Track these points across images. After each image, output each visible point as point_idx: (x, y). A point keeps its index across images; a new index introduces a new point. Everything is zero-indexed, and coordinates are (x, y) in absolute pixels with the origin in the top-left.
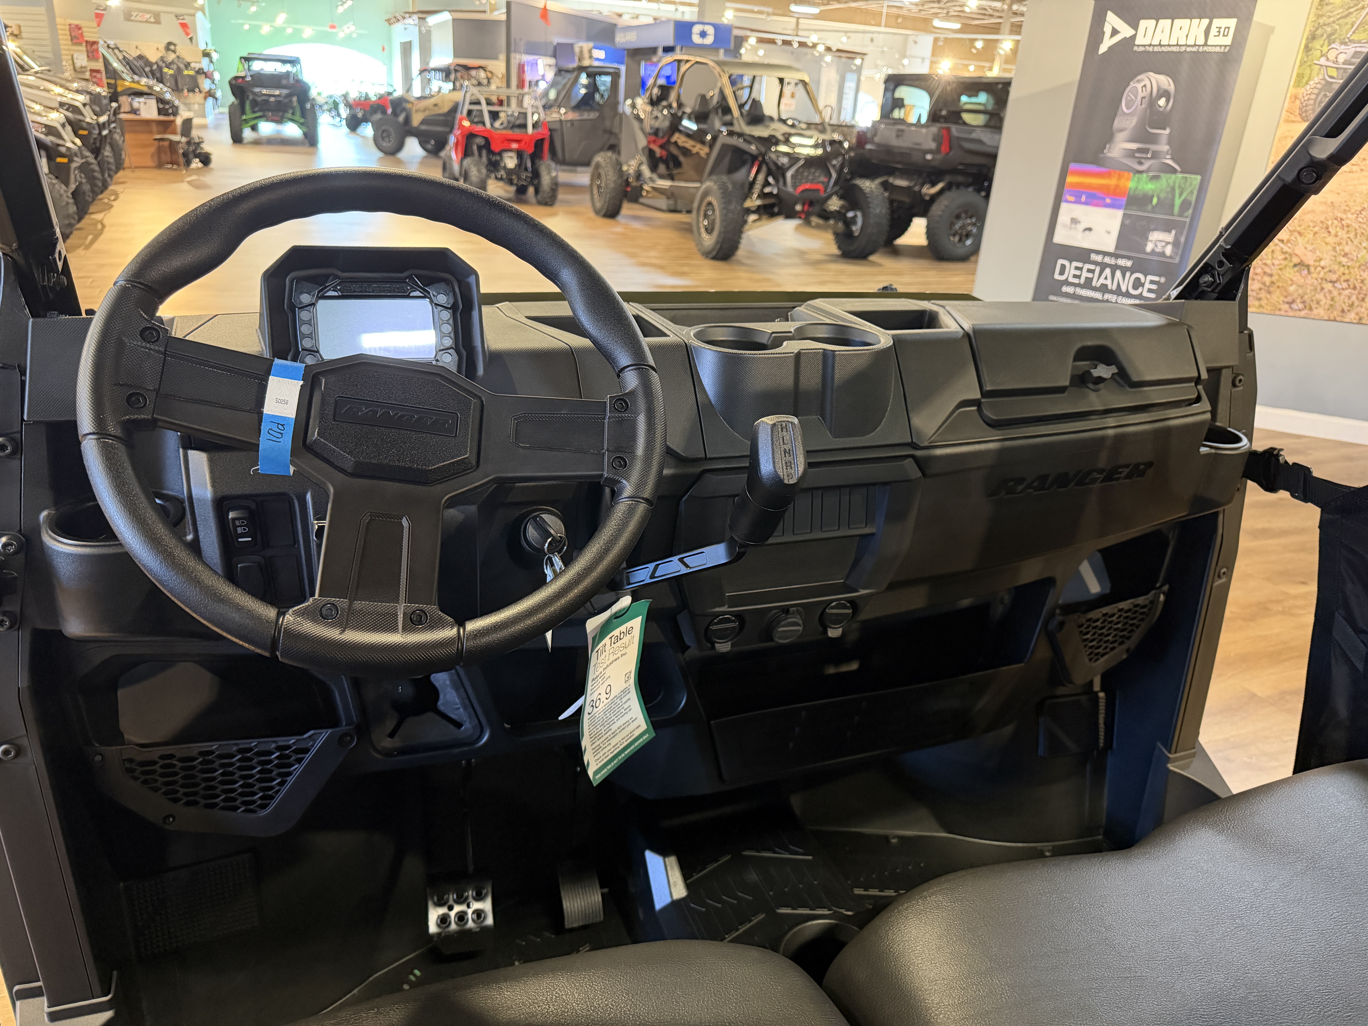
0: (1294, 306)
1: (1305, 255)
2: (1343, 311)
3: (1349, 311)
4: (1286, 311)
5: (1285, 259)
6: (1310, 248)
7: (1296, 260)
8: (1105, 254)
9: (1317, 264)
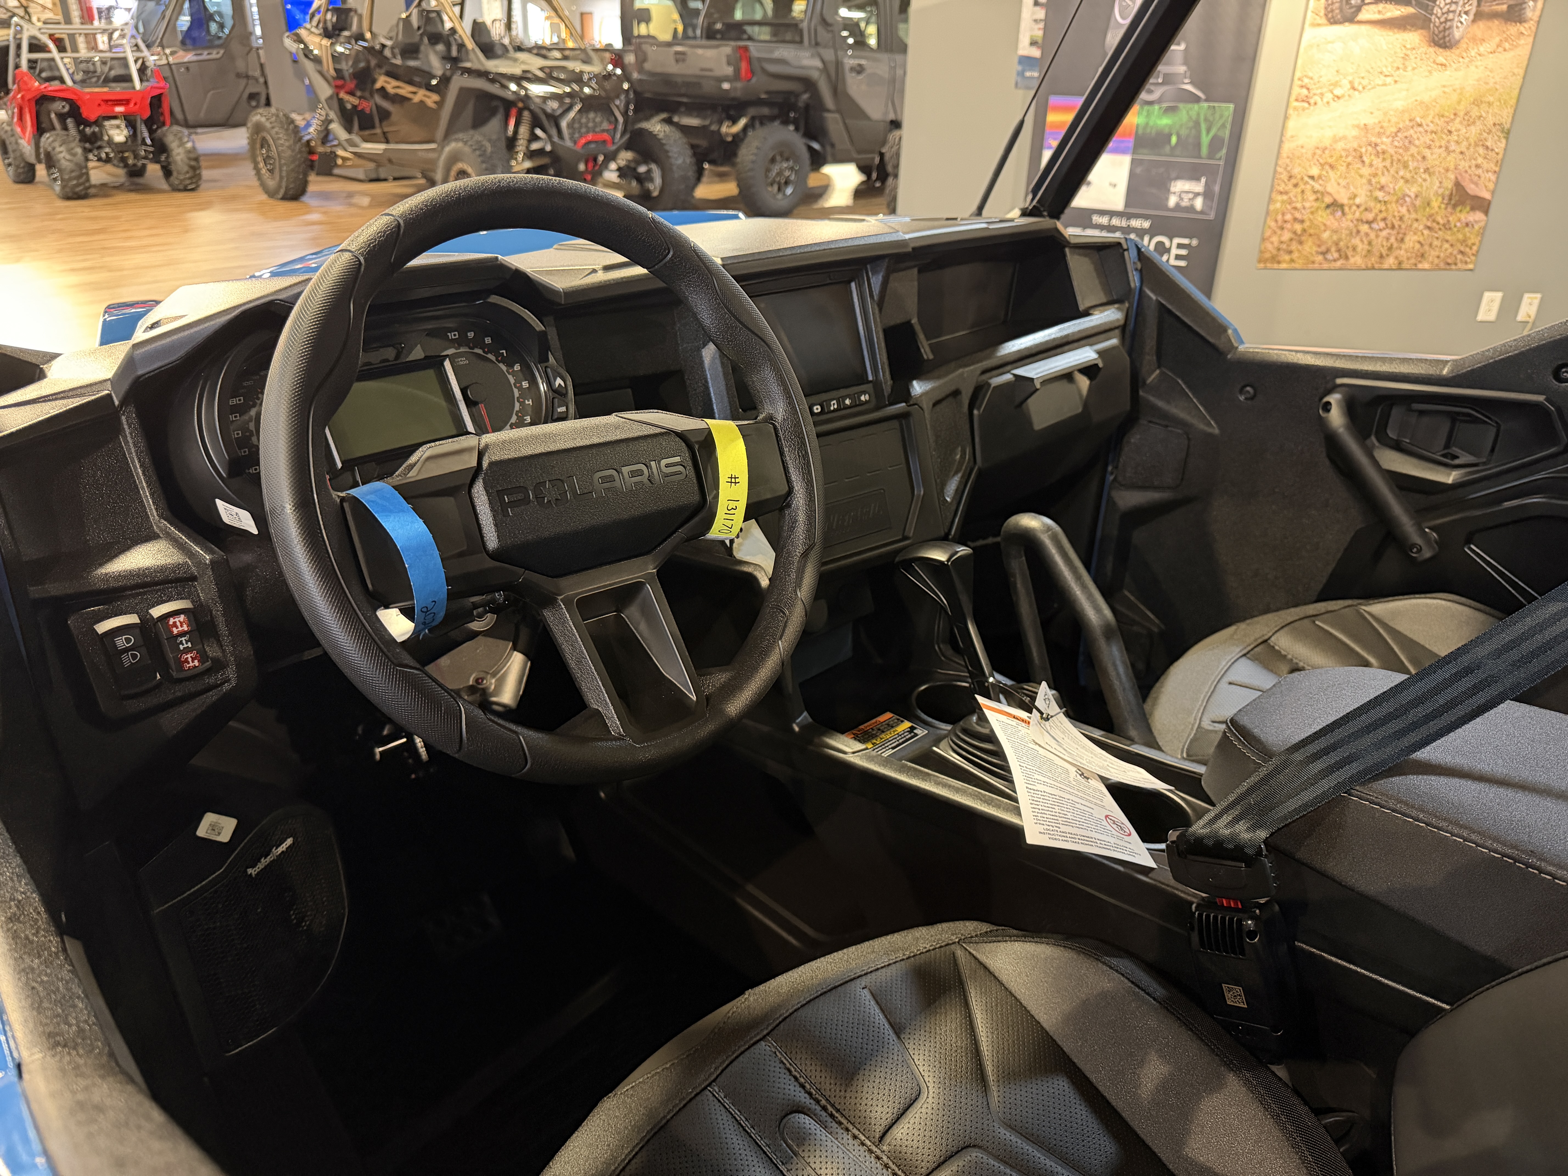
0: (1329, 257)
1: (1338, 192)
2: (1381, 256)
3: (1388, 255)
4: (1320, 264)
5: (1317, 200)
6: (1343, 182)
7: (1328, 200)
8: (1112, 214)
9: (1351, 202)
